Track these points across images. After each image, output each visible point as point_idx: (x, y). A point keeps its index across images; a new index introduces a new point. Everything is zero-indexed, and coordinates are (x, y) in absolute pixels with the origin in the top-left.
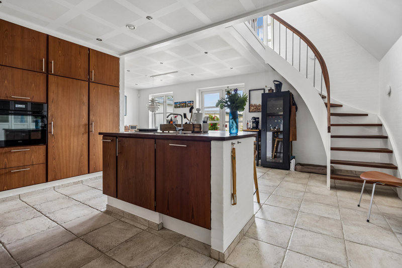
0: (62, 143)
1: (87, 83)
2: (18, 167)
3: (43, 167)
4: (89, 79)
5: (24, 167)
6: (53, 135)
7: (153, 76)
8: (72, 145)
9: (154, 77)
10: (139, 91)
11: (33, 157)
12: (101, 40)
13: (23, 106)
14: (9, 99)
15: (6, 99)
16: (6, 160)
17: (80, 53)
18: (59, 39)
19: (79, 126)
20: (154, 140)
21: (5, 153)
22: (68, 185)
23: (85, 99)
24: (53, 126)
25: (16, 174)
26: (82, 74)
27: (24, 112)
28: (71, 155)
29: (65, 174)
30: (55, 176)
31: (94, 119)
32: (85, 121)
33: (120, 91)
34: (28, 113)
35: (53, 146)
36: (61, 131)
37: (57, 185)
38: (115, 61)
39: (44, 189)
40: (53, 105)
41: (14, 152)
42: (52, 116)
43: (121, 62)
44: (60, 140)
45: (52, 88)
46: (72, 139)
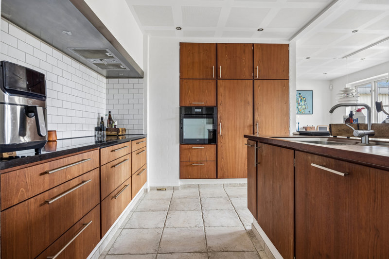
0: (229, 144)
1: (252, 81)
2: (197, 162)
3: (214, 164)
4: (254, 77)
5: (201, 162)
6: (221, 135)
7: (346, 56)
8: (237, 146)
9: (348, 58)
10: (331, 81)
11: (207, 154)
12: (263, 30)
13: (199, 110)
14: (192, 105)
15: (189, 105)
16: (189, 154)
17: (244, 51)
18: (226, 44)
19: (244, 127)
20: (292, 151)
21: (189, 149)
22: (235, 186)
23: (250, 99)
24: (222, 127)
25: (196, 167)
26: (247, 73)
27: (201, 116)
28: (237, 156)
29: (231, 173)
30: (223, 174)
31: (259, 119)
32: (250, 122)
33: (291, 84)
34: (204, 116)
35: (222, 146)
36: (228, 132)
37: (226, 183)
38: (283, 49)
39: (215, 184)
40: (221, 107)
41: (195, 149)
42: (221, 117)
43: (291, 49)
44: (227, 140)
45: (221, 91)
46: (237, 140)
